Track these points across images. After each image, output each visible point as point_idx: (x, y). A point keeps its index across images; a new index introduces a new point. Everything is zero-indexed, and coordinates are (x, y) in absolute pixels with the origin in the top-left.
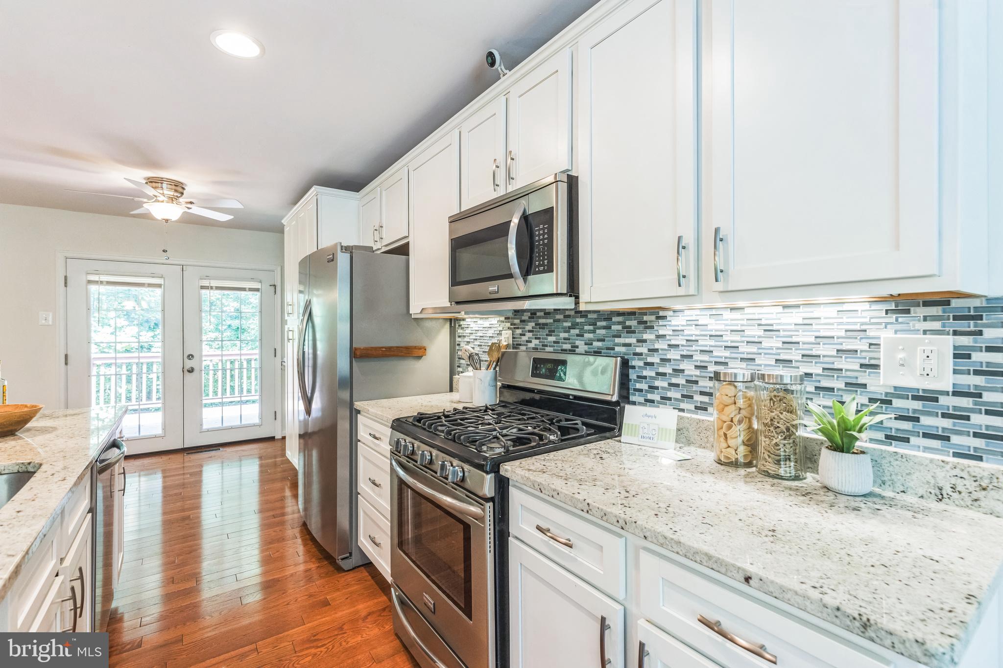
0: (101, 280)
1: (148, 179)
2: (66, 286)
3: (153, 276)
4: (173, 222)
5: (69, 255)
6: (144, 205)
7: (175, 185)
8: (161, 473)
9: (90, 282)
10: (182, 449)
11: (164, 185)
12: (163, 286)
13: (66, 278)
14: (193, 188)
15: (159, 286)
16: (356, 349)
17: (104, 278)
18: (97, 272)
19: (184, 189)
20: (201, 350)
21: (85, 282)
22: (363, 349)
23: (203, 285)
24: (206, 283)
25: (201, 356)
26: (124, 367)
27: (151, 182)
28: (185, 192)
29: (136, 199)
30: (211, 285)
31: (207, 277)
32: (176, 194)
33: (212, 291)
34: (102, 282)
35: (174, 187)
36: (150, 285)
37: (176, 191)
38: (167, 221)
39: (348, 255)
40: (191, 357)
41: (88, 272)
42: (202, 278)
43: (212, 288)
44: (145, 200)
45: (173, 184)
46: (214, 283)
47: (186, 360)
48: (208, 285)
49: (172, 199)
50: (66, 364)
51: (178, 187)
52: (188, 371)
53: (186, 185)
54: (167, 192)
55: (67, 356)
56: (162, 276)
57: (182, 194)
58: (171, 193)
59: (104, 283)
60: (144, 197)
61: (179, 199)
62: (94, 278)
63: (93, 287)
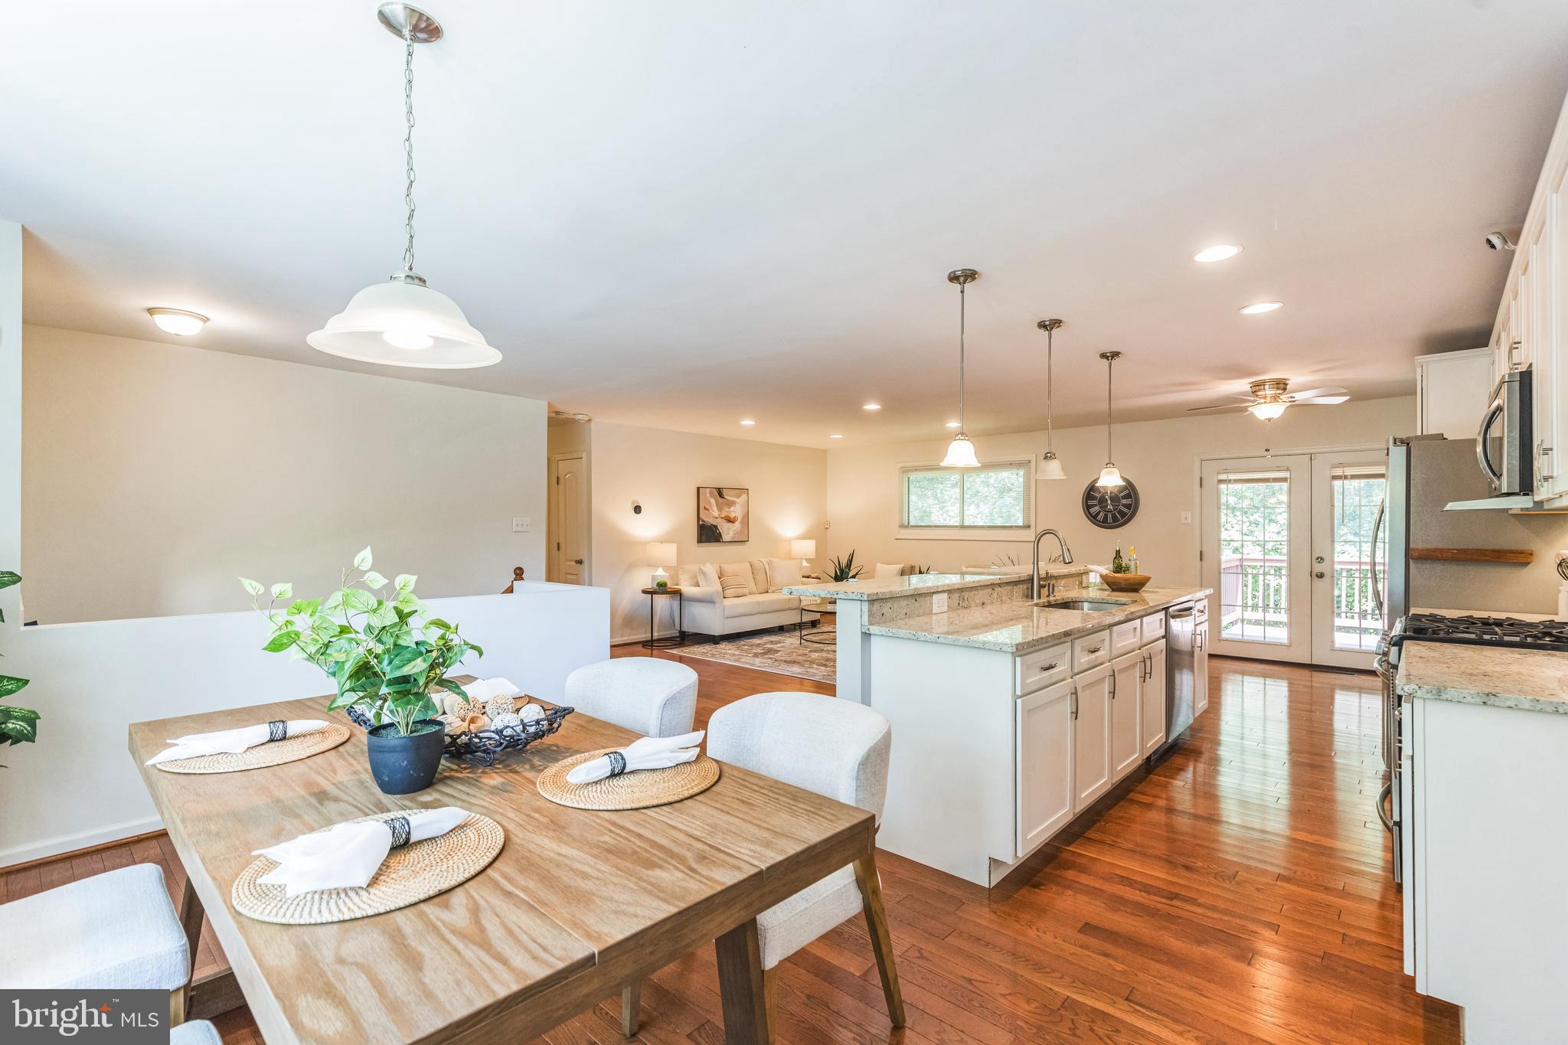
0: (1230, 478)
1: (1253, 384)
2: (1201, 487)
3: (1278, 469)
4: (1276, 419)
5: (1204, 458)
6: (1249, 409)
7: (1277, 384)
8: (1286, 684)
9: (1220, 481)
10: (1309, 665)
11: (1267, 387)
12: (1288, 480)
13: (1201, 479)
14: (1295, 379)
15: (1284, 480)
16: (1413, 550)
17: (1232, 477)
18: (1226, 471)
19: (1285, 384)
20: (1333, 553)
21: (1216, 480)
22: (1422, 550)
23: (1334, 474)
24: (1339, 472)
25: (1333, 559)
27: (1255, 386)
28: (1288, 387)
29: (1240, 403)
30: (1345, 474)
31: (1341, 465)
32: (1278, 392)
33: (1346, 482)
34: (1230, 481)
35: (1276, 386)
36: (1276, 480)
37: (1278, 389)
38: (1269, 420)
39: (1404, 449)
40: (1320, 559)
41: (1220, 472)
42: (1334, 466)
43: (1346, 477)
44: (1250, 404)
45: (1275, 383)
46: (1349, 471)
47: (1315, 563)
48: (1342, 474)
49: (1275, 398)
50: (1201, 558)
51: (1281, 385)
52: (1317, 576)
53: (1288, 380)
54: (1269, 392)
55: (1201, 552)
56: (1288, 469)
57: (1285, 389)
58: (1274, 392)
59: (1232, 481)
60: (1249, 401)
61: (1281, 397)
62: (1223, 477)
63: (1223, 486)
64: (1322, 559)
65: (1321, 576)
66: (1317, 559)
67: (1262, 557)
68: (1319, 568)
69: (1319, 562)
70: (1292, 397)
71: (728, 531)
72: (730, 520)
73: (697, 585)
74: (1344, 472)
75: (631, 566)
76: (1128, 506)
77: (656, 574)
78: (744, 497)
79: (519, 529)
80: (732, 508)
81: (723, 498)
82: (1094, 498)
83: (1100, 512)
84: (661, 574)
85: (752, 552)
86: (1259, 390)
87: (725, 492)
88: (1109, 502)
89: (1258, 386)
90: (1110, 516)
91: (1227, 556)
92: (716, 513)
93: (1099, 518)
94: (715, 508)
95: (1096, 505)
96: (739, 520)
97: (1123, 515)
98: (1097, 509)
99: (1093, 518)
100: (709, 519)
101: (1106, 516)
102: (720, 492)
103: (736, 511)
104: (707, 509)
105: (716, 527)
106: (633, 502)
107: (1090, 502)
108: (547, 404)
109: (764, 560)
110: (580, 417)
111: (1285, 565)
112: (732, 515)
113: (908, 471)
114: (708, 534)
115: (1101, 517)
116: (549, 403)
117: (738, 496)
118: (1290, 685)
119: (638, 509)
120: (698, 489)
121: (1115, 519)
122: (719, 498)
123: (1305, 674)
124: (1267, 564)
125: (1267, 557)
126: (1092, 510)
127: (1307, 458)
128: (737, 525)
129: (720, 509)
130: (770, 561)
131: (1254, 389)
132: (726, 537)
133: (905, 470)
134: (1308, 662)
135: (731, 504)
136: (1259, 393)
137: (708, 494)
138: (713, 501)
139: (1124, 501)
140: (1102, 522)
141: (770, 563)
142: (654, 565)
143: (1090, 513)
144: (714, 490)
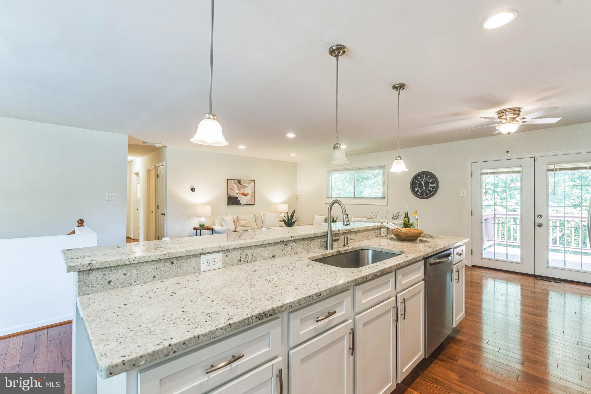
0: (487, 172)
1: (499, 112)
2: (471, 177)
3: (515, 166)
4: (513, 133)
5: (473, 161)
7: (514, 111)
8: (520, 285)
9: (482, 174)
10: (533, 275)
11: (507, 113)
12: (521, 172)
13: (471, 172)
14: (526, 108)
15: (519, 172)
17: (489, 171)
19: (519, 111)
20: (548, 212)
21: (480, 174)
23: (548, 168)
24: (551, 167)
25: (548, 216)
26: (512, 220)
27: (500, 113)
28: (521, 113)
29: (492, 126)
31: (553, 163)
32: (515, 116)
33: (556, 172)
34: (487, 173)
35: (513, 112)
36: (513, 172)
37: (514, 114)
38: (509, 133)
40: (540, 216)
41: (481, 168)
42: (548, 164)
43: (556, 170)
44: (497, 125)
45: (512, 110)
46: (558, 166)
47: (537, 218)
48: (553, 168)
49: (512, 120)
50: (472, 215)
51: (516, 111)
52: (538, 226)
53: (521, 108)
54: (509, 116)
55: (472, 211)
56: (521, 166)
57: (519, 114)
58: (512, 116)
59: (489, 173)
60: (496, 123)
61: (517, 119)
62: (484, 171)
63: (484, 176)
64: (541, 216)
65: (540, 225)
66: (538, 216)
67: (506, 213)
68: (539, 221)
69: (539, 218)
70: (523, 118)
71: (243, 200)
72: (244, 195)
73: (222, 226)
74: (555, 167)
75: (190, 216)
76: (433, 188)
77: (201, 220)
78: (252, 184)
79: (110, 198)
80: (246, 189)
81: (241, 184)
82: (416, 183)
83: (419, 190)
84: (203, 220)
85: (256, 209)
86: (502, 116)
87: (242, 182)
88: (423, 185)
89: (501, 113)
90: (424, 192)
91: (487, 213)
92: (237, 191)
93: (418, 193)
94: (237, 189)
95: (417, 187)
96: (250, 194)
97: (430, 191)
98: (417, 189)
99: (415, 193)
100: (233, 194)
101: (422, 192)
102: (239, 182)
103: (248, 190)
104: (232, 190)
105: (237, 198)
106: (191, 186)
107: (414, 186)
108: (128, 136)
109: (261, 213)
110: (157, 145)
111: (519, 217)
112: (246, 192)
113: (330, 172)
114: (233, 201)
115: (419, 193)
116: (129, 136)
117: (249, 184)
118: (522, 285)
119: (193, 189)
120: (227, 180)
121: (426, 194)
122: (239, 185)
123: (531, 280)
124: (508, 216)
125: (508, 213)
126: (415, 190)
127: (532, 159)
128: (249, 197)
129: (239, 189)
130: (264, 213)
131: (499, 115)
132: (242, 203)
133: (329, 171)
134: (532, 273)
135: (245, 187)
136: (502, 118)
137: (233, 183)
138: (235, 186)
139: (431, 185)
140: (420, 196)
141: (264, 215)
142: (199, 216)
143: (413, 190)
144: (236, 181)
